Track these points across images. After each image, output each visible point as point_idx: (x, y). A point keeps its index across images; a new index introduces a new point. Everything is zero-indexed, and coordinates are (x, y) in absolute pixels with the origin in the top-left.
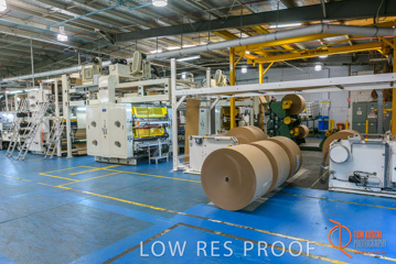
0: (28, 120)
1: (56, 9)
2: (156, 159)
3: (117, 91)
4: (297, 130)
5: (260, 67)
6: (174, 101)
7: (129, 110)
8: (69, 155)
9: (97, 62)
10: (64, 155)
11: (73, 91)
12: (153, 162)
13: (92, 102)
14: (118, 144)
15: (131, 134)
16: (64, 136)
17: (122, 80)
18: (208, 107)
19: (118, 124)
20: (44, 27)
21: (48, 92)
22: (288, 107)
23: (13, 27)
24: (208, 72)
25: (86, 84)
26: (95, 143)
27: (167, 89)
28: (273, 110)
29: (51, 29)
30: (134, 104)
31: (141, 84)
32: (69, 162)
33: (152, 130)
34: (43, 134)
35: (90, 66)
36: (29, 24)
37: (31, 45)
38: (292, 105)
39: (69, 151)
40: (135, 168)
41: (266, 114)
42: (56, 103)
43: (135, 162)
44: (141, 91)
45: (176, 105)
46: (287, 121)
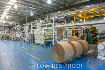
0: (24, 34)
1: (30, 7)
2: (51, 44)
3: (41, 26)
4: (95, 38)
5: (84, 19)
6: (53, 29)
7: (44, 31)
8: (32, 42)
9: (38, 19)
10: (31, 42)
11: (33, 27)
12: (50, 45)
13: (36, 29)
14: (41, 40)
15: (44, 37)
16: (31, 38)
17: (43, 24)
18: (65, 31)
19: (41, 35)
20: (27, 12)
21: (28, 27)
22: (92, 31)
23: (22, 12)
24: (65, 21)
25: (36, 25)
26: (36, 39)
27: (52, 26)
28: (87, 32)
29: (29, 12)
30: (45, 30)
31: (46, 24)
32: (32, 44)
33: (51, 37)
34: (27, 37)
35: (36, 21)
36: (25, 11)
37: (26, 16)
38: (93, 30)
39: (32, 41)
40: (45, 47)
41: (85, 33)
42: (30, 30)
43: (45, 45)
44: (47, 26)
45: (54, 30)
46: (92, 35)
